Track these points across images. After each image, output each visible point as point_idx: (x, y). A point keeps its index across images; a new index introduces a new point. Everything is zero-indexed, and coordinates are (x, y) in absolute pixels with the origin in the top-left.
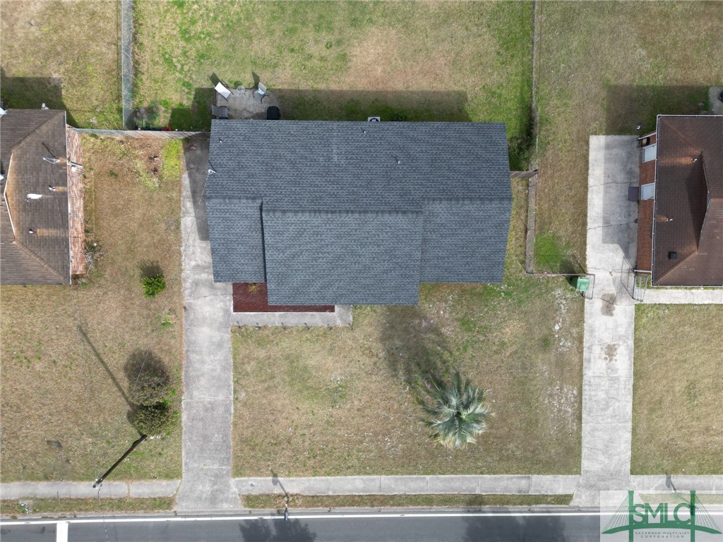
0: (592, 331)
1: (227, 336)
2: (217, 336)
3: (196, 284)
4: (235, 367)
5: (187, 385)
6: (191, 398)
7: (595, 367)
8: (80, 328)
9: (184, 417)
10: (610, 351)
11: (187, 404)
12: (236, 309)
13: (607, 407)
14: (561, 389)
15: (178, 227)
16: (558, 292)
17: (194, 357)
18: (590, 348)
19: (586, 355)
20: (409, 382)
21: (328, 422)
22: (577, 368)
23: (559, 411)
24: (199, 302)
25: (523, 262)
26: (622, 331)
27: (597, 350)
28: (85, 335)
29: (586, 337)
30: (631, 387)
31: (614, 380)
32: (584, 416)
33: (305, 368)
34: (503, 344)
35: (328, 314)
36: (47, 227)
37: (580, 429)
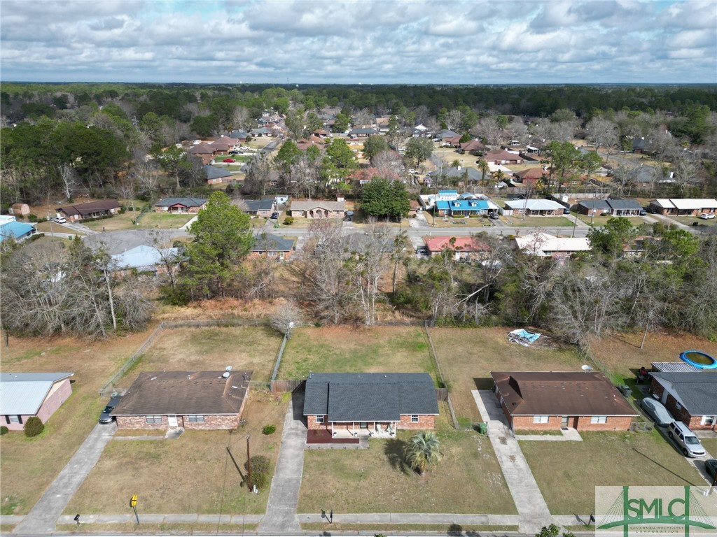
0: (499, 451)
1: (302, 452)
2: (297, 452)
3: (289, 434)
4: (305, 464)
5: (277, 471)
6: (278, 477)
7: (506, 465)
8: (227, 448)
9: (272, 485)
10: (512, 458)
11: (275, 479)
12: (307, 443)
13: (521, 482)
14: (491, 474)
15: (284, 416)
16: (475, 436)
17: (282, 460)
18: (500, 457)
19: (499, 459)
20: (403, 470)
21: (357, 488)
22: (497, 465)
23: (494, 484)
24: (289, 441)
25: (453, 427)
26: (515, 450)
27: (504, 458)
28: (229, 451)
29: (496, 453)
30: (530, 472)
31: (520, 470)
32: (509, 486)
33: (343, 465)
34: (452, 456)
35: (356, 444)
36: (236, 395)
37: (509, 492)
